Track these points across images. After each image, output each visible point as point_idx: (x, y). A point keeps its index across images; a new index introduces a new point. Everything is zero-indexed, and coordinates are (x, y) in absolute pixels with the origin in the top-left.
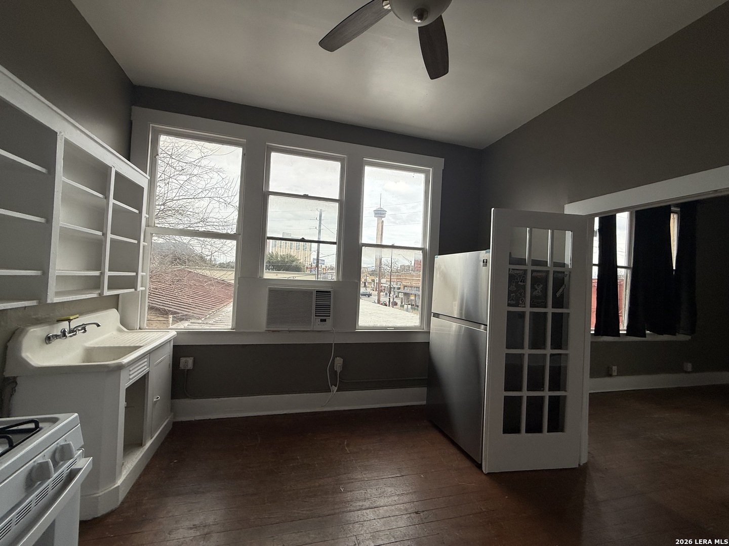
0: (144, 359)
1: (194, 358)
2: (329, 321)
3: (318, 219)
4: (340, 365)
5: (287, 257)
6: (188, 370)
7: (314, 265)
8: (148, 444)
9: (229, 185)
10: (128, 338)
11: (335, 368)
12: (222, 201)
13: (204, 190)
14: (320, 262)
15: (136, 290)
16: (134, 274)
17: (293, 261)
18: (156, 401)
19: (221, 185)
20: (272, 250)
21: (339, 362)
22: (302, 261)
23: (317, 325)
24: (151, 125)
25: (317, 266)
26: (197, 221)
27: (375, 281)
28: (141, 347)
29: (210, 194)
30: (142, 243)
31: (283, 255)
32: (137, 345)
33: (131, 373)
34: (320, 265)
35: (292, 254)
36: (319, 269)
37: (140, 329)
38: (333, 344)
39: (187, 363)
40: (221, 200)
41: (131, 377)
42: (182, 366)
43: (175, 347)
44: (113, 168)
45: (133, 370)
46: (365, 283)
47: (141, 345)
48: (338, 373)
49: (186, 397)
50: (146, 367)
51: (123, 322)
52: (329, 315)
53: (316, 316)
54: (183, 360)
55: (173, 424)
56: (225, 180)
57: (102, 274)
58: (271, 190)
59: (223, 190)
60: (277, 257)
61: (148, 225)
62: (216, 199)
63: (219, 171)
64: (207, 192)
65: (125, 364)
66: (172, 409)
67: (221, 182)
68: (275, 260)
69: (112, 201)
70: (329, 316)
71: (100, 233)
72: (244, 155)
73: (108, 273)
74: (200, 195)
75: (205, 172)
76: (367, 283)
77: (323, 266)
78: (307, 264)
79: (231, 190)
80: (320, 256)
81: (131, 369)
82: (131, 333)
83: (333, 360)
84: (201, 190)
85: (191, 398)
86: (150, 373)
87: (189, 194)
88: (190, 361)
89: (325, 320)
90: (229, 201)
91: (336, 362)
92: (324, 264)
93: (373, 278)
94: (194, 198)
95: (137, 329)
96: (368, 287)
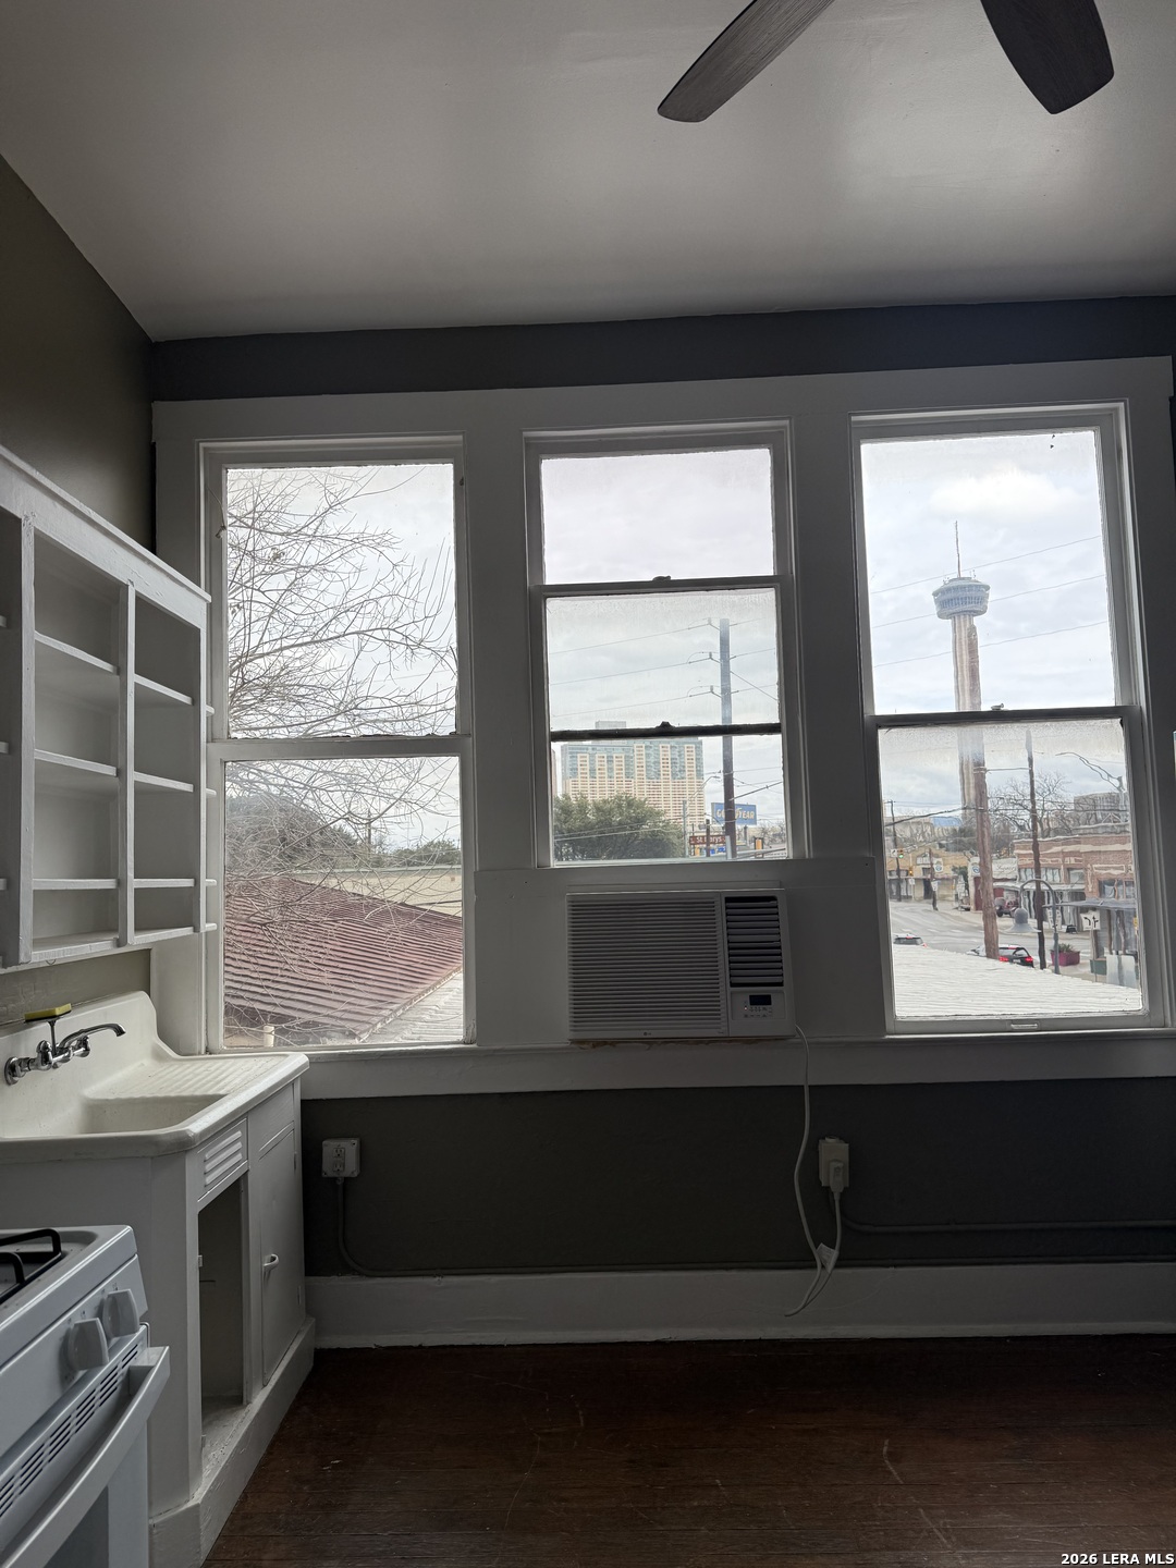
0: (235, 1131)
1: (361, 1143)
2: (782, 1000)
3: (717, 656)
4: (840, 1165)
5: (620, 806)
6: (345, 1178)
7: (718, 827)
8: (258, 1399)
9: (413, 583)
10: (185, 1077)
11: (822, 1178)
12: (398, 638)
13: (341, 610)
14: (738, 813)
15: (196, 929)
16: (188, 883)
17: (640, 821)
18: (270, 1269)
19: (391, 586)
20: (565, 785)
21: (834, 1155)
22: (671, 815)
23: (740, 1017)
24: (201, 444)
25: (730, 829)
26: (324, 713)
27: (971, 873)
28: (222, 1096)
29: (358, 622)
30: (205, 791)
31: (605, 802)
32: (210, 1092)
33: (208, 1167)
34: (739, 827)
35: (637, 793)
36: (739, 842)
37: (208, 1051)
38: (806, 1090)
39: (343, 1156)
40: (395, 637)
41: (209, 1180)
42: (328, 1168)
43: (306, 1105)
44: (130, 587)
45: (212, 1158)
46: (927, 884)
47: (222, 1092)
48: (837, 1197)
49: (345, 1269)
50: (239, 1157)
51: (164, 1033)
52: (777, 979)
53: (732, 985)
54: (329, 1147)
55: (315, 1353)
56: (399, 568)
57: (122, 883)
58: (550, 580)
59: (398, 604)
60: (582, 808)
61: (212, 739)
62: (378, 634)
63: (379, 543)
64: (351, 615)
65: (195, 1135)
66: (311, 1307)
67: (391, 577)
68: (578, 823)
69: (133, 678)
70: (781, 984)
71: (110, 770)
72: (459, 483)
73: (134, 883)
74: (331, 628)
75: (337, 555)
76: (934, 885)
77: (753, 830)
78: (692, 827)
79: (422, 598)
80: (737, 792)
81: (207, 1156)
82: (188, 1064)
83: (813, 1150)
84: (331, 613)
85: (360, 1274)
86: (249, 1173)
87: (298, 630)
88: (350, 1148)
89: (764, 1000)
90: (418, 635)
91: (824, 1156)
92: (754, 821)
93: (958, 860)
94: (313, 642)
95: (200, 1053)
96: (943, 898)
